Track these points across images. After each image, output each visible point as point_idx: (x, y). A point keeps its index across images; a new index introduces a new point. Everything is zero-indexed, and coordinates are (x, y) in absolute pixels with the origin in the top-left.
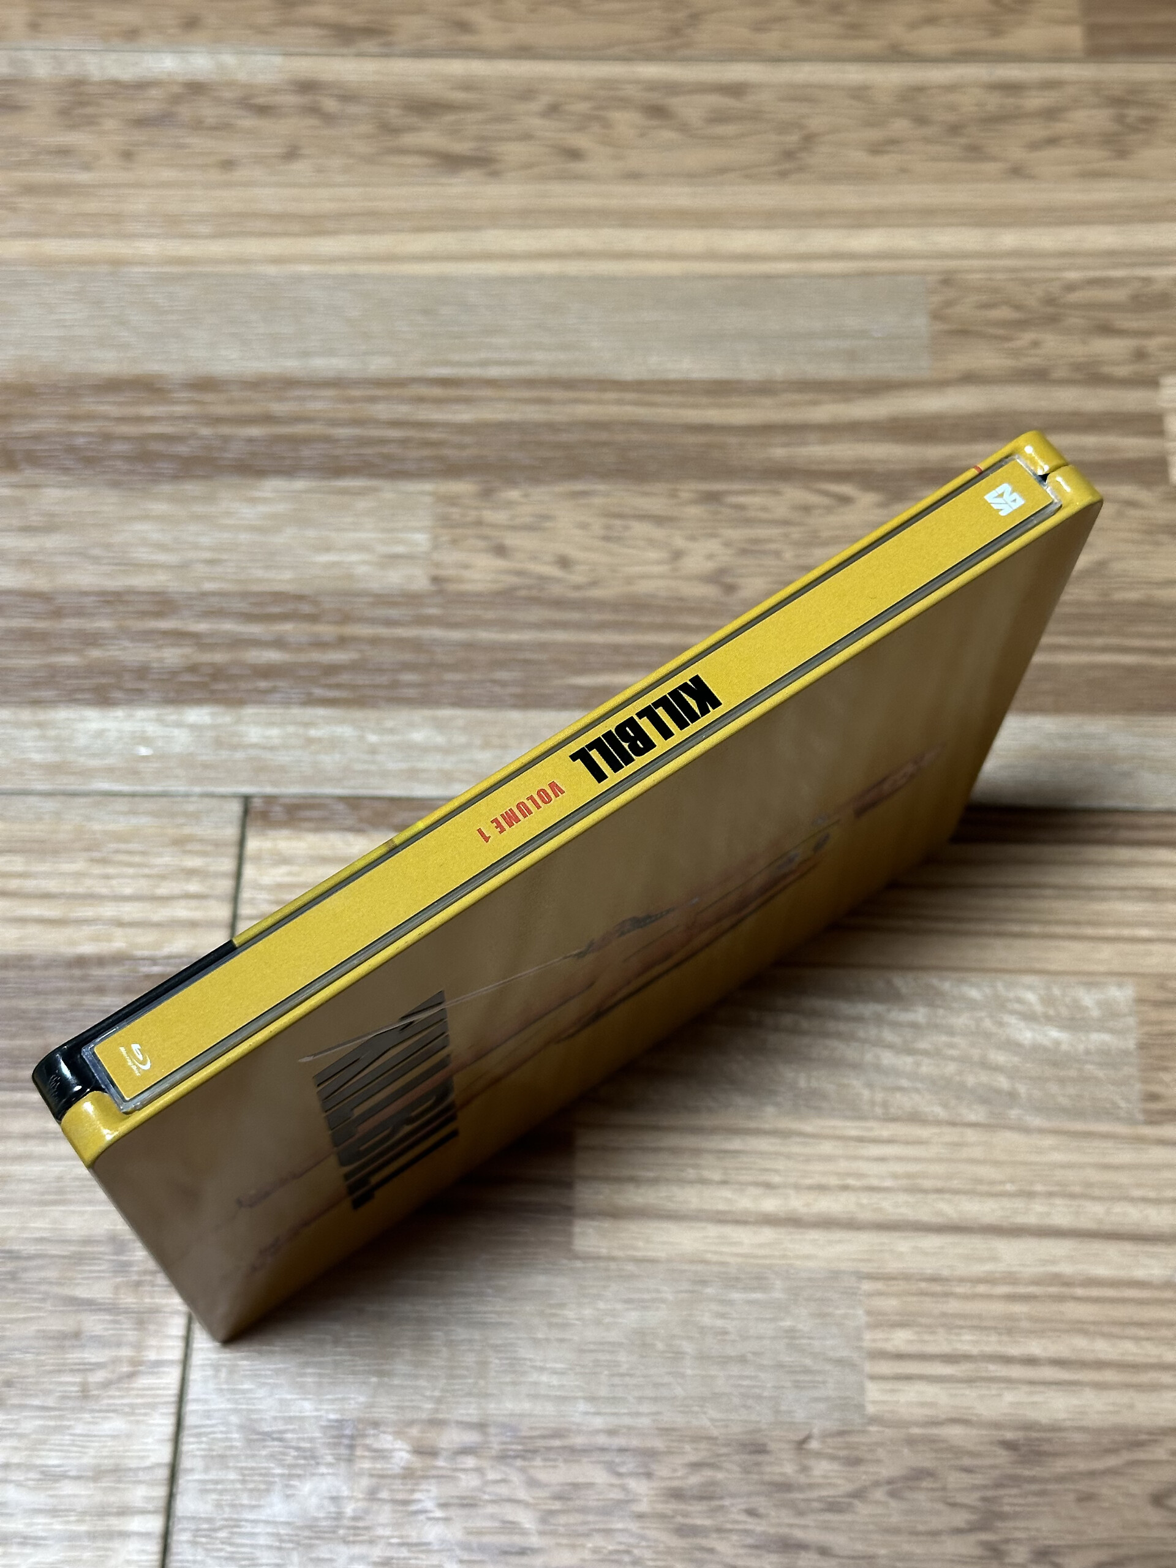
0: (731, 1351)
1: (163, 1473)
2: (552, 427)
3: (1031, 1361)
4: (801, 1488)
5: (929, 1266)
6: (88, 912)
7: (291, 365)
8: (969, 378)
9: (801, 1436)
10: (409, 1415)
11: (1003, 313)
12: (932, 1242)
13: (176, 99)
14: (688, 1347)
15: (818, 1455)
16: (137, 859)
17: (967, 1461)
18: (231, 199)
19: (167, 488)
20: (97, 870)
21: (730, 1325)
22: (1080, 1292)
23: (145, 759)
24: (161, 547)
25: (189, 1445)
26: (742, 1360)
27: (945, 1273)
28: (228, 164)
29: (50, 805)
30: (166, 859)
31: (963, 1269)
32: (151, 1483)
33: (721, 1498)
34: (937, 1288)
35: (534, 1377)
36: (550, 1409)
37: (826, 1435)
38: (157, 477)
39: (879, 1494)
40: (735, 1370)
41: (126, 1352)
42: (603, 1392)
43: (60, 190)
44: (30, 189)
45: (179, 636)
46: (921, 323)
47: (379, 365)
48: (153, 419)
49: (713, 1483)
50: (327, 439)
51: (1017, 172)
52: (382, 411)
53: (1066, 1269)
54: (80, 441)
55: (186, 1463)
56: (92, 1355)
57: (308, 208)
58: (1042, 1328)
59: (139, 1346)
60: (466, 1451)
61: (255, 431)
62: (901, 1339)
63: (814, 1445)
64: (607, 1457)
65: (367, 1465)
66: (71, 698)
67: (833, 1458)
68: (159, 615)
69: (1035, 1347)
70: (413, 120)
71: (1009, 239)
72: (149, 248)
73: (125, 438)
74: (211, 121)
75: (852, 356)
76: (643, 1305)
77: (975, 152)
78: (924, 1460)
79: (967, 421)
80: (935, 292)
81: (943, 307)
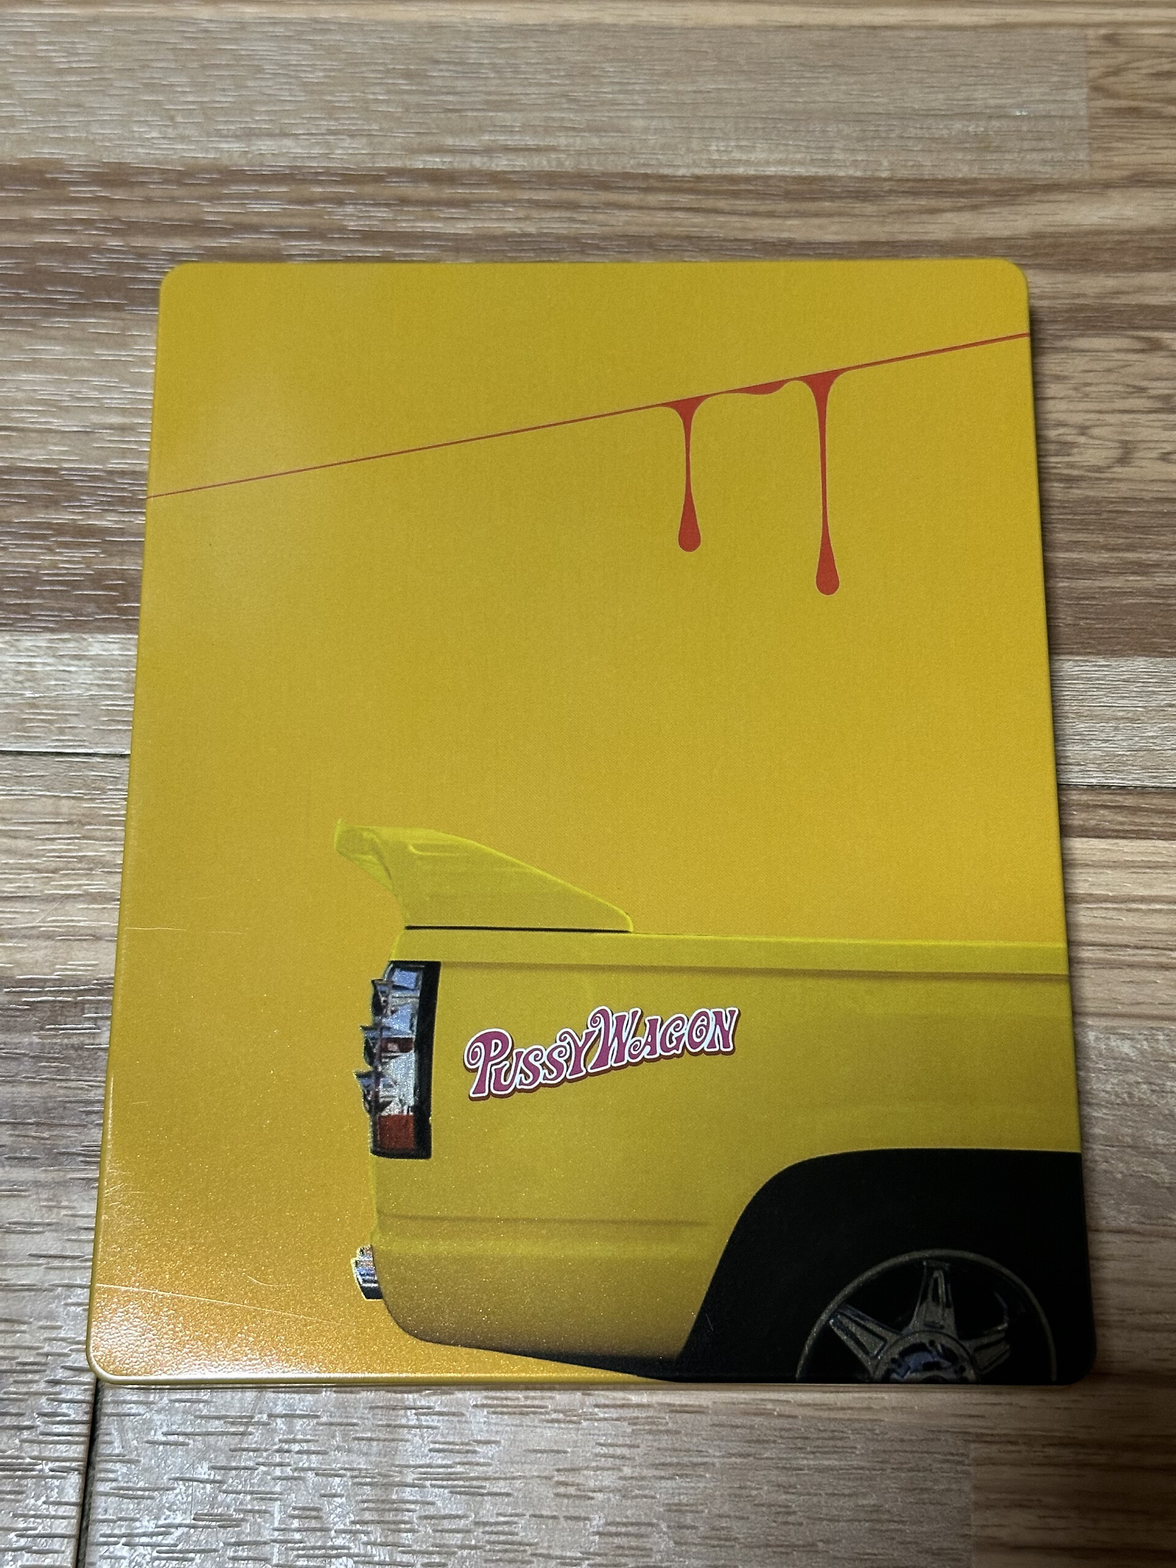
8: (1141, 179)
19: (62, 323)
38: (51, 306)
46: (1077, 96)
52: (352, 216)
62: (1017, 1526)
75: (983, 145)
79: (1137, 237)
80: (1098, 52)
81: (1107, 75)
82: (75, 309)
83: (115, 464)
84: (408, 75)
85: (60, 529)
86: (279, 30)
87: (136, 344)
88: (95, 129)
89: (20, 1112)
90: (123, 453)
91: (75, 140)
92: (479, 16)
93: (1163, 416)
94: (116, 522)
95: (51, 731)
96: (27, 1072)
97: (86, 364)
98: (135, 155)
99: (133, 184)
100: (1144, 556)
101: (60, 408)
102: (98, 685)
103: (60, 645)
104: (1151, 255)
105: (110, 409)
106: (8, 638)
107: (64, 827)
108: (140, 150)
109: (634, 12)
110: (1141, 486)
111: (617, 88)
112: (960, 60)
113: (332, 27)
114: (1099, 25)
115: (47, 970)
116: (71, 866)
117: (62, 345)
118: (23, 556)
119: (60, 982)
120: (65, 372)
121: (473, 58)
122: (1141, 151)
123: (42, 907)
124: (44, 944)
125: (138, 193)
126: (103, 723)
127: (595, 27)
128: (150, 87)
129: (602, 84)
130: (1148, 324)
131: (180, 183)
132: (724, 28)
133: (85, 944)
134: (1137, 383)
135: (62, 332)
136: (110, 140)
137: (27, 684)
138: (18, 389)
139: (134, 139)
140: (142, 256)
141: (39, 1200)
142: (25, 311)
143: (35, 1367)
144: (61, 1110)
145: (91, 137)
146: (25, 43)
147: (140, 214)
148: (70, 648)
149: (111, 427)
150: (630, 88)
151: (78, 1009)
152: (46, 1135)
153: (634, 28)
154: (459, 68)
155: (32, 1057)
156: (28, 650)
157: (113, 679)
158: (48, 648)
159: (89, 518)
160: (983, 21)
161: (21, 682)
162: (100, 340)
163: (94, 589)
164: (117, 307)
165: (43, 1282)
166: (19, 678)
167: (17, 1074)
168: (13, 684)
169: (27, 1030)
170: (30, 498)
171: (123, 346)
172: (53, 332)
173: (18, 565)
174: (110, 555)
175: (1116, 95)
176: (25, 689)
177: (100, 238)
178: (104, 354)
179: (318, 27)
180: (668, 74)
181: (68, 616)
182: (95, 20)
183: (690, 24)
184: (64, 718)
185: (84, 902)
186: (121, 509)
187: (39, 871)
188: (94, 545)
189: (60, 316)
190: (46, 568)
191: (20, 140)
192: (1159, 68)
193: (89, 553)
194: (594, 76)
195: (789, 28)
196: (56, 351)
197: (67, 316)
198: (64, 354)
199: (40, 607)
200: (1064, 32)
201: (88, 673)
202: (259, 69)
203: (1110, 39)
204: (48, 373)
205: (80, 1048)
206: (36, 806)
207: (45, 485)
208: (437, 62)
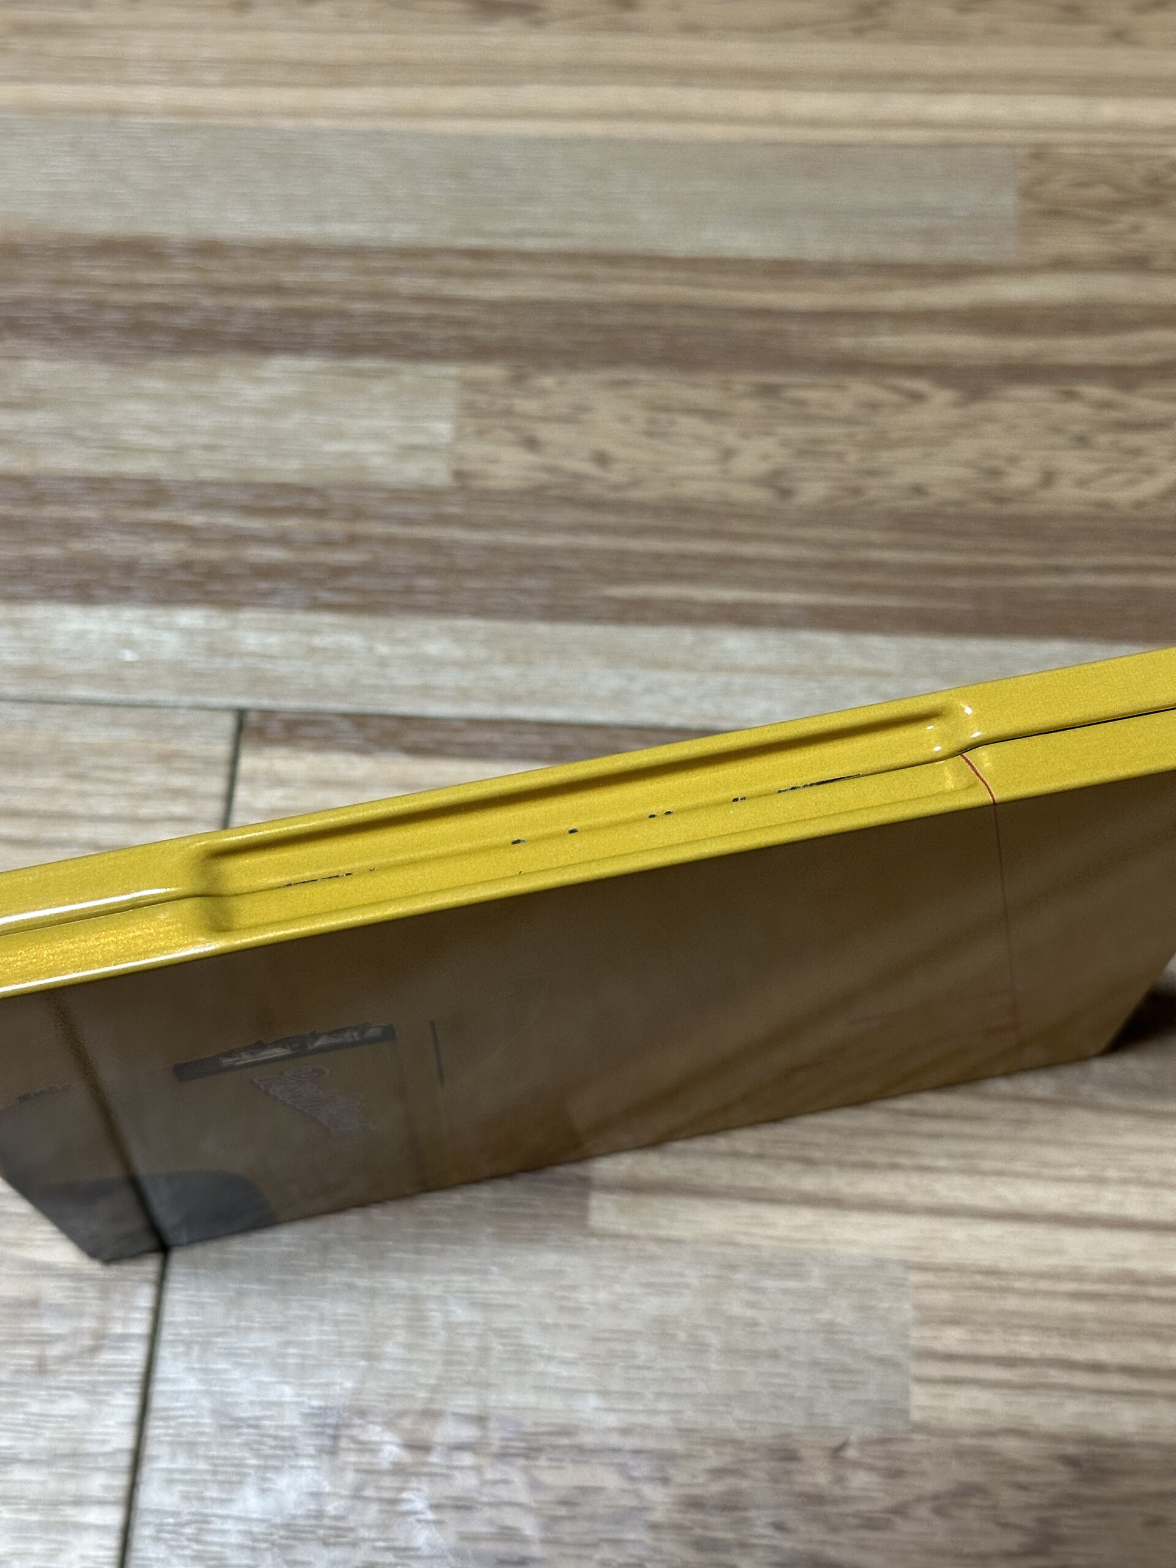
0: (762, 1345)
1: (125, 1461)
2: (593, 307)
3: (1097, 1368)
4: (835, 1501)
5: (985, 1257)
6: (62, 832)
7: (305, 230)
8: (1062, 264)
9: (836, 1442)
10: (398, 1405)
11: (1102, 192)
12: (990, 1231)
14: (713, 1339)
15: (856, 1465)
16: (118, 776)
17: (1022, 1478)
18: (244, 44)
19: (161, 364)
20: (74, 786)
21: (762, 1317)
22: (1154, 1291)
23: (131, 665)
24: (154, 429)
25: (155, 1429)
26: (774, 1355)
27: (1003, 1265)
29: (22, 713)
30: (150, 777)
31: (1023, 1262)
32: (112, 1471)
33: (746, 1509)
34: (995, 1282)
35: (540, 1366)
36: (557, 1403)
37: (865, 1443)
38: (152, 351)
39: (923, 1511)
40: (766, 1366)
41: (88, 1324)
42: (617, 1385)
43: (56, 30)
44: (23, 29)
45: (171, 529)
46: (1008, 201)
47: (402, 233)
48: (150, 286)
49: (738, 1492)
50: (342, 314)
51: (1120, 36)
52: (404, 283)
53: (1139, 1265)
54: (69, 309)
55: (152, 1449)
56: (50, 1326)
57: (329, 55)
58: (1114, 1330)
59: (104, 1318)
60: (460, 1447)
61: (262, 303)
62: (952, 1338)
63: (851, 1453)
64: (619, 1459)
65: (352, 1458)
66: (50, 593)
67: (871, 1468)
68: (149, 504)
69: (1102, 1352)
71: (1109, 110)
72: (152, 95)
73: (119, 307)
75: (929, 236)
76: (664, 1290)
77: (1074, 13)
78: (974, 1474)
79: (1057, 312)
80: (1024, 167)
81: (1034, 184)
82: (172, 355)
86: (348, 139)
93: (1079, 452)
98: (225, 235)
99: (224, 257)
100: (1061, 561)
109: (641, 128)
113: (393, 137)
114: (1024, 145)
125: (230, 264)
127: (608, 140)
130: (1066, 379)
131: (262, 257)
136: (206, 222)
146: (136, 146)
148: (162, 622)
153: (640, 142)
156: (128, 622)
158: (145, 620)
162: (193, 379)
163: (184, 575)
164: (208, 354)
175: (1041, 200)
179: (380, 137)
182: (194, 128)
192: (1077, 180)
193: (181, 546)
196: (158, 387)
197: (165, 360)
198: (165, 388)
200: (994, 150)
203: (1035, 156)
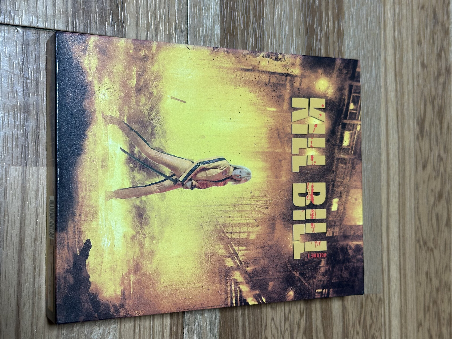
13: (443, 25)
18: (407, 44)
23: (201, 9)
28: (420, 43)
38: (306, 16)
45: (247, 22)
57: (404, 71)
70: (436, 109)
74: (436, 37)
77: (426, 310)
79: (330, 308)
80: (377, 296)
81: (371, 299)
82: (306, 22)
83: (266, 33)
84: (367, 112)
85: (248, 17)
86: (378, 78)
87: (297, 39)
88: (352, 28)
89: (87, 4)
90: (268, 35)
91: (349, 23)
92: (383, 131)
93: (283, 318)
94: (250, 33)
95: (194, 14)
96: (99, 6)
97: (292, 25)
98: (346, 39)
99: (338, 38)
100: (246, 314)
101: (280, 18)
102: (206, 27)
103: (217, 17)
104: (325, 313)
105: (280, 32)
106: (219, 3)
107: (167, 17)
108: (347, 40)
109: (384, 172)
110: (265, 313)
111: (365, 168)
112: (374, 260)
113: (379, 92)
114: (384, 296)
115: (127, 12)
116: (157, 19)
117: (296, 19)
118: (240, 7)
119: (124, 15)
120: (290, 19)
121: (372, 130)
122: (352, 309)
123: (145, 11)
124: (135, 11)
125: (336, 40)
126: (196, 28)
127: (380, 162)
128: (363, 43)
129: (366, 164)
130: (307, 313)
131: (339, 51)
132: (381, 196)
133: (135, 23)
134: (292, 310)
135: (300, 19)
136: (349, 32)
137: (206, 8)
138: (285, 7)
139: (350, 38)
140: (320, 40)
141: (62, 9)
142: (305, 9)
143: (14, 7)
144: (88, 15)
145: (350, 27)
146: (374, 9)
147: (331, 40)
148: (216, 20)
149: (275, 32)
150: (365, 171)
151: (117, 20)
152: (81, 11)
153: (380, 172)
154: (369, 126)
155: (103, 7)
156: (215, 8)
157: (208, 31)
158: (216, 14)
159: (251, 26)
160: (384, 265)
161: (207, 6)
162: (298, 29)
163: (232, 27)
164: (306, 34)
165: (39, 10)
166: (208, 6)
167: (98, 3)
168: (206, 3)
169: (111, 6)
170: (256, 10)
171: (296, 36)
172: (300, 16)
173: (238, 6)
174: (241, 31)
175: (366, 301)
176: (205, 7)
177: (324, 30)
178: (294, 30)
179: (379, 88)
180: (369, 181)
181: (225, 19)
182: (380, 28)
183: (382, 187)
184: (197, 18)
185: (147, 23)
186: (254, 34)
187: (155, 10)
188: (244, 27)
189: (304, 18)
190: (238, 13)
191: (349, 8)
192: (373, 313)
193: (242, 25)
194: (368, 162)
195: (381, 214)
196: (295, 17)
197: (304, 20)
198: (294, 19)
199: (227, 12)
200: (382, 287)
201: (210, 25)
202: (368, 73)
203: (380, 299)
204: (289, 15)
205: (106, 21)
206: (173, 10)
207: (260, 13)
208: (371, 120)
